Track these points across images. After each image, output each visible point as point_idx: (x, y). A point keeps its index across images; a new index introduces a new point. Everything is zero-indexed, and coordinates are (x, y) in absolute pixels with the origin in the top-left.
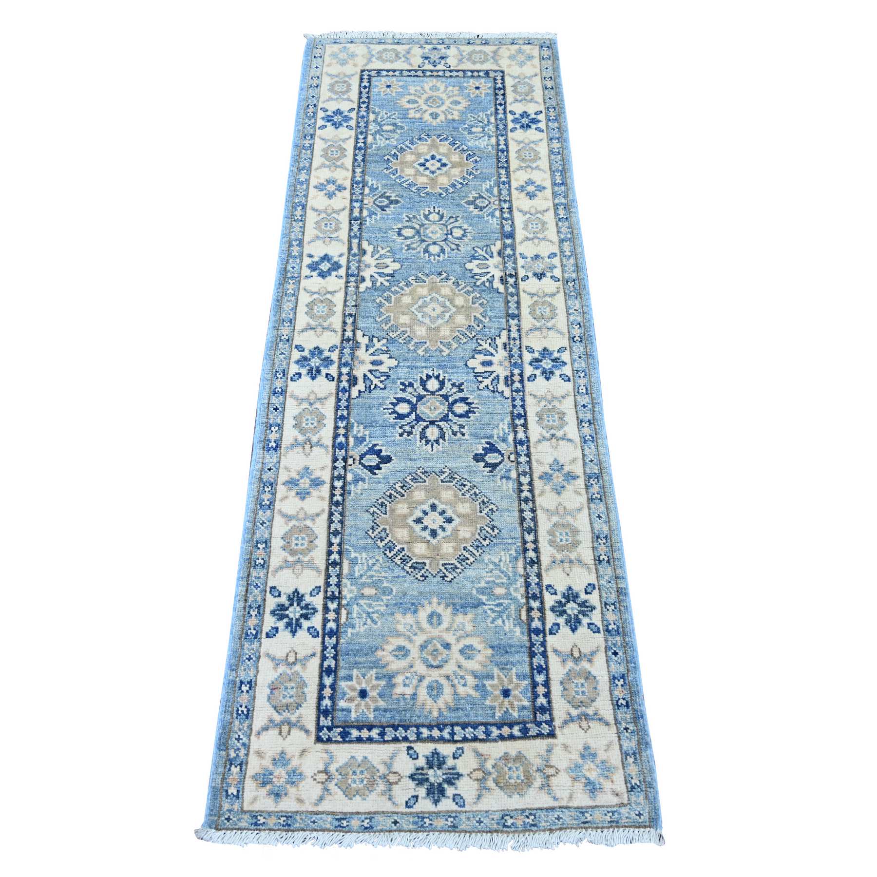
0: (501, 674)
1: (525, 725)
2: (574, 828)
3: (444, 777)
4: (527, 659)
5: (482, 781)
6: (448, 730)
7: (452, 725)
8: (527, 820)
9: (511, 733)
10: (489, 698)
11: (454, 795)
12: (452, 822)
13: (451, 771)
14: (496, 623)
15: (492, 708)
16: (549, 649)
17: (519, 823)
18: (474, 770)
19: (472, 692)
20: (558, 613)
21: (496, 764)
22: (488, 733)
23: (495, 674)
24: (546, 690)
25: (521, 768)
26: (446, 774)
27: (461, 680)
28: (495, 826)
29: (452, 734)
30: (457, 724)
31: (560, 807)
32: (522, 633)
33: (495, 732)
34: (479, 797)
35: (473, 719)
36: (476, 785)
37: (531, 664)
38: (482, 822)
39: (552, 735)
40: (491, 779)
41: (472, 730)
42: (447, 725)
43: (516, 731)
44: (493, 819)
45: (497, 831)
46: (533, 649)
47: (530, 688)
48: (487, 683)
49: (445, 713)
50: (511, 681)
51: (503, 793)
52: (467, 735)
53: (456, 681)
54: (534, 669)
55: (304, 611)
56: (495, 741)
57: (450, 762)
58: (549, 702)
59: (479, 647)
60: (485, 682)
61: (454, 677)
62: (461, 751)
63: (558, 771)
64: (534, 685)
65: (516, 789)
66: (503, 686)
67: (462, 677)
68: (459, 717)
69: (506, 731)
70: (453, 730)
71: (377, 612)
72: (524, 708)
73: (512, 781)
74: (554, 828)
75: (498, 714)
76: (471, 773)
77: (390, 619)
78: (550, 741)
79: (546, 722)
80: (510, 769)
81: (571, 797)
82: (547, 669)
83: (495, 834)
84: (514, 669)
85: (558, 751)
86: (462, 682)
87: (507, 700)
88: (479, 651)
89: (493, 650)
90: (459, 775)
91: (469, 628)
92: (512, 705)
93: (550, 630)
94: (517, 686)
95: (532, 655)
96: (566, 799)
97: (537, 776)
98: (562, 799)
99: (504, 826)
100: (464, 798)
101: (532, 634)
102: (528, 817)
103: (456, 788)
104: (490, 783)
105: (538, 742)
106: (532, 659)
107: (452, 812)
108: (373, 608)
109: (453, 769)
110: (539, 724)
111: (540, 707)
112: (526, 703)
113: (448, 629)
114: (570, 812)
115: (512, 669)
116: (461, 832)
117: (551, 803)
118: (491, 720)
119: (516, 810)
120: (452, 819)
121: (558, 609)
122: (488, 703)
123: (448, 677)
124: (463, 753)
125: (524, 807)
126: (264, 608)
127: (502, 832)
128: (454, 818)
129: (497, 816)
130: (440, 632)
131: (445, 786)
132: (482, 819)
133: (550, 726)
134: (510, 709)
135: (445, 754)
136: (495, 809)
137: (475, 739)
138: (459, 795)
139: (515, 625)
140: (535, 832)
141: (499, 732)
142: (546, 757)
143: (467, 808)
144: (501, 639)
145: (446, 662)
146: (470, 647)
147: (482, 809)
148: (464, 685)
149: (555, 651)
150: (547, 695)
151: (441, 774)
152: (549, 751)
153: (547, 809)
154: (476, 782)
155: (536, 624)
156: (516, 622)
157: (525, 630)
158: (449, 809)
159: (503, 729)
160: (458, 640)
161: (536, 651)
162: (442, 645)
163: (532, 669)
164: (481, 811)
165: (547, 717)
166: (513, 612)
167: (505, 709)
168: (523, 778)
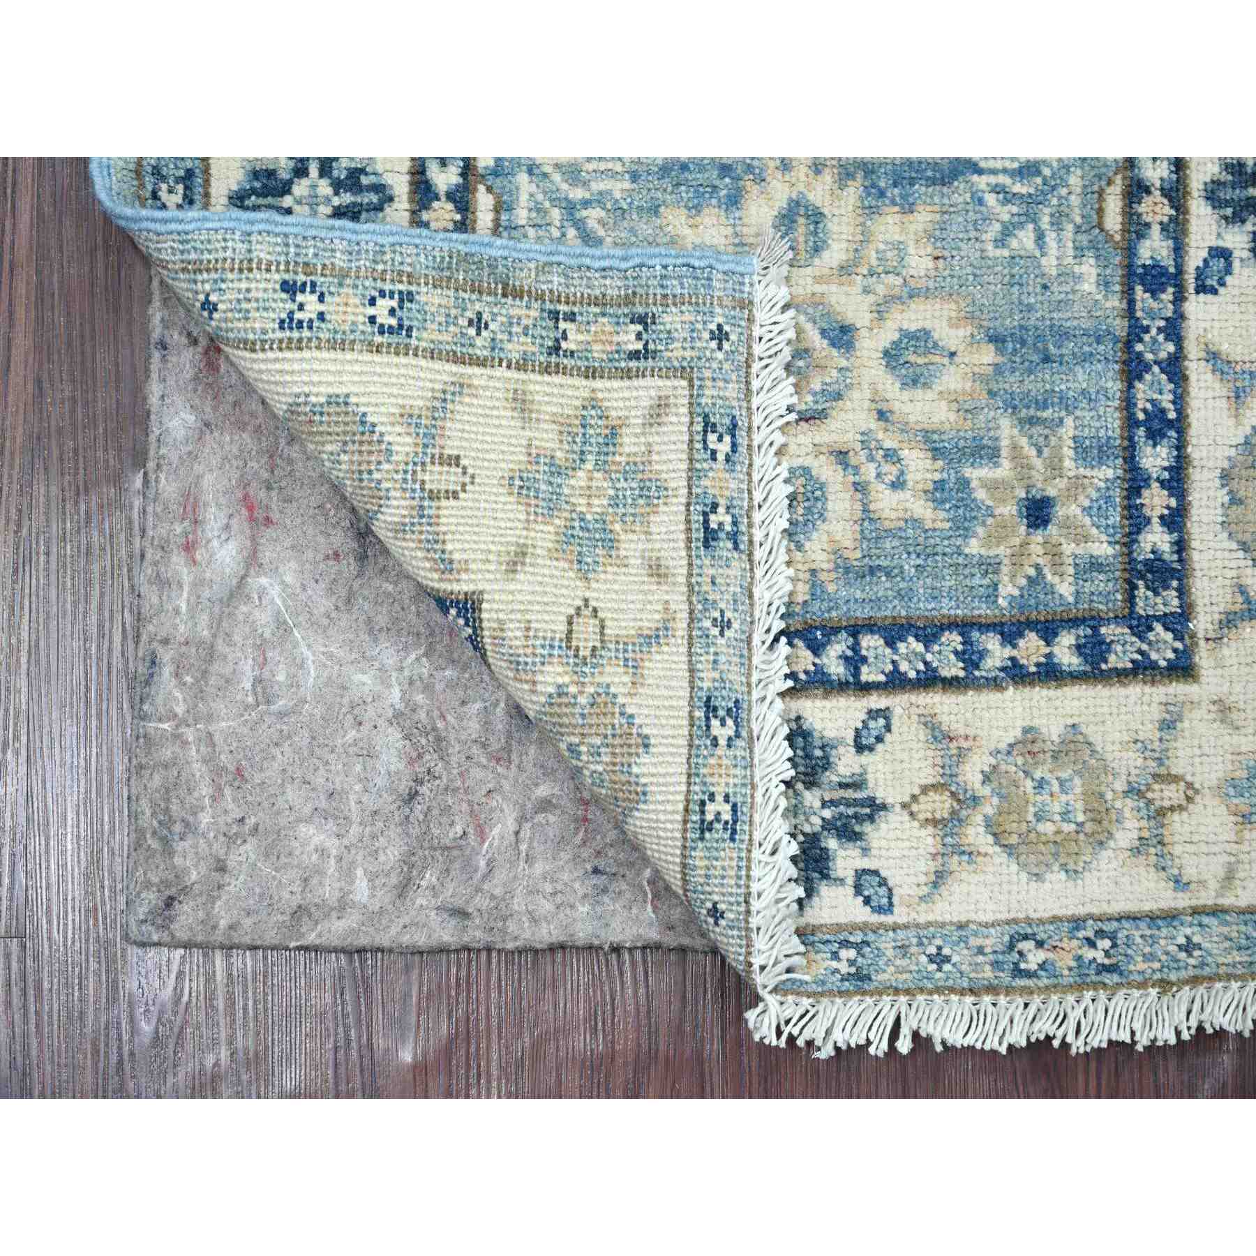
0: (1024, 441)
1: (1095, 629)
2: (1236, 977)
3: (827, 814)
4: (1115, 386)
5: (948, 825)
6: (838, 648)
7: (855, 631)
8: (1089, 954)
9: (1049, 656)
10: (980, 531)
11: (860, 874)
12: (851, 963)
13: (850, 794)
14: (1014, 243)
15: (990, 567)
16: (1193, 350)
17: (1065, 961)
18: (925, 789)
19: (922, 509)
20: (1229, 211)
21: (995, 768)
22: (970, 658)
23: (1004, 443)
24: (1173, 503)
25: (1077, 781)
26: (833, 803)
27: (886, 468)
28: (988, 973)
29: (855, 661)
30: (870, 626)
31: (1195, 911)
32: (1104, 283)
33: (996, 653)
34: (939, 879)
35: (922, 607)
36: (928, 839)
37: (1128, 403)
38: (947, 959)
39: (1183, 668)
40: (979, 819)
41: (920, 647)
42: (835, 630)
43: (1065, 651)
44: (981, 951)
45: (992, 989)
46: (1139, 347)
47: (1117, 495)
48: (976, 474)
49: (831, 588)
50: (1055, 468)
51: (1014, 867)
52: (904, 667)
53: (869, 471)
54: (1137, 424)
55: (347, 198)
56: (994, 684)
57: (846, 763)
58: (1181, 546)
59: (951, 336)
60: (968, 472)
61: (863, 455)
62: (882, 722)
63: (1191, 793)
64: (1135, 482)
65: (1056, 855)
66: (1028, 488)
67: (891, 456)
68: (877, 602)
69: (1031, 648)
70: (855, 648)
71: (600, 199)
72: (1095, 565)
73: (1047, 828)
74: (1173, 977)
75: (1008, 589)
76: (914, 798)
77: (645, 229)
78: (1177, 689)
79: (1168, 621)
80: (1041, 785)
81: (1229, 878)
82: (1180, 425)
83: (987, 999)
84: (1069, 421)
85: (1198, 724)
86: (891, 471)
87: (1038, 537)
88: (953, 354)
89: (1000, 351)
90: (875, 808)
91: (919, 263)
92: (1055, 554)
93: (1200, 274)
94: (1077, 484)
95: (1133, 370)
96: (1213, 885)
97: (1127, 813)
98: (1202, 883)
99: (1018, 972)
100: (891, 883)
101: (1139, 289)
102: (1092, 944)
103: (865, 851)
104: (976, 834)
105: (1135, 691)
106: (1131, 386)
107: (853, 927)
108: (585, 184)
109: (857, 784)
110: (1141, 627)
111: (1147, 563)
112: (1103, 549)
113: (845, 270)
114: (1227, 923)
115: (1061, 420)
116: (879, 992)
117: (1164, 898)
118: (983, 611)
119: (1055, 919)
120: (852, 953)
121: (1227, 194)
122: (974, 547)
123: (841, 456)
124: (888, 728)
125: (1081, 911)
126: (207, 182)
127: (1009, 990)
128: (858, 947)
129: (993, 940)
130: (818, 280)
131: (832, 843)
132: (946, 951)
133: (1179, 637)
134: (1047, 571)
135: (830, 734)
136: (988, 917)
137: (930, 680)
138: (876, 873)
139: (1080, 253)
140: (1113, 990)
141: (1008, 652)
142: (1156, 744)
143: (900, 915)
144: (1030, 308)
145: (839, 396)
146: (920, 339)
147: (948, 918)
148: (898, 485)
149: (1213, 356)
150: (1175, 520)
151: (818, 804)
152: (1168, 725)
153: (1153, 918)
154: (930, 830)
155: (1155, 248)
156: (1084, 239)
157: (1116, 275)
158: (842, 920)
159: (1021, 643)
160: (880, 313)
161: (1149, 357)
162: (823, 332)
163: (1130, 422)
164: (943, 925)
165: (1169, 601)
166: (1075, 200)
167: (1032, 572)
168: (1081, 818)
